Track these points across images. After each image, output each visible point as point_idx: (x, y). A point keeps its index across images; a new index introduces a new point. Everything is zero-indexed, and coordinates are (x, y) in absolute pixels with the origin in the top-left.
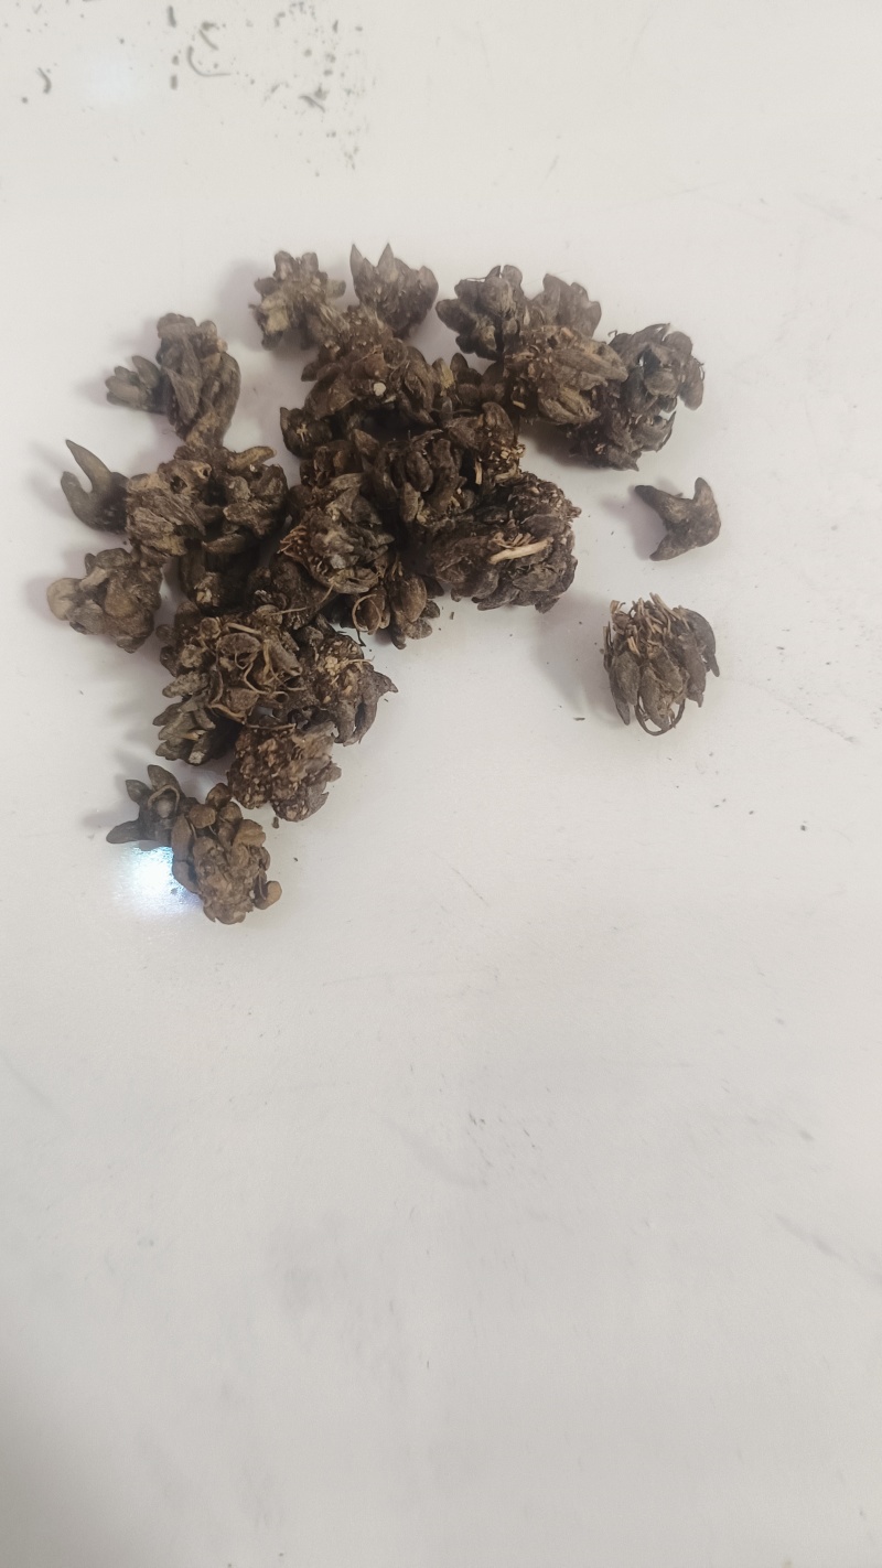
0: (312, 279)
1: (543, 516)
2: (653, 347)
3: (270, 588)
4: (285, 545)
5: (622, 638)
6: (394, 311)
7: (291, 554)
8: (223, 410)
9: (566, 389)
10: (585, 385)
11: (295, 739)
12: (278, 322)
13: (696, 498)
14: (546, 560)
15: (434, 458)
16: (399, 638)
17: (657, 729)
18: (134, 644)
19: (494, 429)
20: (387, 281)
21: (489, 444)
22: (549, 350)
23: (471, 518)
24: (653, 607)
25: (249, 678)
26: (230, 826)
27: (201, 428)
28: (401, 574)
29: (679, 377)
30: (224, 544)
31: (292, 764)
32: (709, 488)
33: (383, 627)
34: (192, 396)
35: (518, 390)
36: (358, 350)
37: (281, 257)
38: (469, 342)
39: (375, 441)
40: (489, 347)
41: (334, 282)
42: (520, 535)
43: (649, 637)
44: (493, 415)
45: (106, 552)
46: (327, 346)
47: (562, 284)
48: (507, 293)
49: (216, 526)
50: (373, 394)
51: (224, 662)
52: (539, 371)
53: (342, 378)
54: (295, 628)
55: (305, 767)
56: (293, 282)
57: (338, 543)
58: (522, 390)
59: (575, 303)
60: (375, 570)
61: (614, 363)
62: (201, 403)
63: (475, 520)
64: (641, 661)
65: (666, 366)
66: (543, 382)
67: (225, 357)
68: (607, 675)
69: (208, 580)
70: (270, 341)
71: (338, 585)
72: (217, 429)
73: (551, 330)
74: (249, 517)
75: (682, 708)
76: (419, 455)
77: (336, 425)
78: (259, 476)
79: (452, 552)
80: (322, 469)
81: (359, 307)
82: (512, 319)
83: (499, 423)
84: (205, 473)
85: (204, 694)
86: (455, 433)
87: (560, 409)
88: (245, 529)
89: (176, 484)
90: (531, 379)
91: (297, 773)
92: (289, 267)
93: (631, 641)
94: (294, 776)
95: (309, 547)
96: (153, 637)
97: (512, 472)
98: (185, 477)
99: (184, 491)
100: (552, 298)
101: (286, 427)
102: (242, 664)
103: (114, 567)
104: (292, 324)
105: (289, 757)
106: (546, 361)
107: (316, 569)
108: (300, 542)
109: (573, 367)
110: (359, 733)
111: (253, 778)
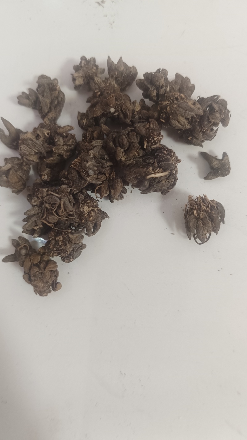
0: (93, 67)
1: (167, 163)
2: (213, 104)
3: (67, 178)
4: (73, 164)
5: (192, 209)
6: (121, 81)
7: (75, 167)
8: (58, 111)
9: (180, 117)
10: (187, 116)
11: (70, 236)
12: (79, 81)
13: (222, 159)
14: (167, 178)
15: (129, 138)
16: (112, 199)
17: (200, 242)
18: (18, 192)
19: (153, 129)
20: (119, 70)
21: (150, 135)
22: (176, 102)
23: (141, 159)
24: (204, 199)
25: (56, 211)
26: (45, 263)
27: (49, 117)
28: (114, 177)
29: (222, 116)
30: (52, 160)
31: (68, 245)
32: (227, 156)
33: (106, 195)
34: (47, 105)
35: (163, 115)
36: (107, 95)
37: (83, 58)
38: (146, 95)
39: (109, 129)
40: (154, 98)
41: (101, 69)
42: (158, 169)
43: (202, 210)
44: (153, 124)
45: (11, 158)
46: (96, 92)
47: (182, 77)
48: (162, 79)
49: (50, 153)
50: (110, 112)
51: (47, 205)
52: (171, 109)
53: (99, 105)
54: (75, 193)
55: (73, 247)
56: (86, 68)
57: (91, 166)
58: (164, 116)
59: (186, 84)
60: (105, 175)
61: (199, 109)
62: (50, 108)
63: (142, 161)
64: (198, 219)
65: (217, 111)
66: (172, 114)
67: (60, 92)
68: (184, 221)
69: (46, 172)
70: (77, 88)
71: (91, 181)
72: (55, 118)
73: (177, 94)
74: (62, 152)
75: (210, 235)
76: (124, 137)
77: (97, 121)
78: (67, 137)
79: (133, 173)
80: (90, 137)
81: (109, 79)
82: (163, 89)
83: (154, 127)
84: (48, 134)
85: (40, 214)
86: (138, 129)
87: (177, 124)
88: (60, 155)
89: (38, 137)
90: (168, 112)
91: (69, 248)
92: (85, 62)
93: (195, 211)
94: (68, 249)
95: (81, 166)
96: (25, 190)
97: (158, 145)
98: (41, 135)
99: (40, 139)
100: (178, 82)
101: (79, 119)
102: (53, 207)
103: (14, 164)
104: (84, 83)
105: (67, 242)
106: (174, 106)
107: (83, 174)
108: (78, 164)
109: (183, 109)
110: (94, 233)
111: (54, 248)
